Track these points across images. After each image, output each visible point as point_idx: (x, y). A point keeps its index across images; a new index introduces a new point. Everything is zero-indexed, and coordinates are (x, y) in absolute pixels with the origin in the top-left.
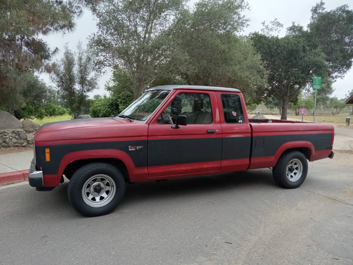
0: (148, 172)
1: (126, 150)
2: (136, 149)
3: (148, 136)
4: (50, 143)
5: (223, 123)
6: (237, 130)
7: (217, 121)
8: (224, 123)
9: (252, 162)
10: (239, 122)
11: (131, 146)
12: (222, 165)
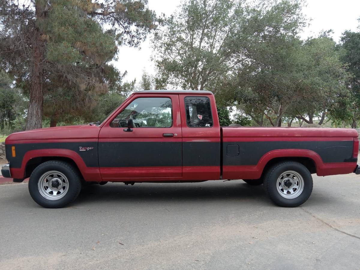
0: (99, 173)
1: (77, 150)
2: (86, 150)
3: (98, 138)
4: (15, 142)
5: (185, 126)
6: (201, 134)
7: (177, 125)
8: (187, 127)
9: (224, 170)
10: (206, 126)
11: (81, 147)
12: (184, 171)
